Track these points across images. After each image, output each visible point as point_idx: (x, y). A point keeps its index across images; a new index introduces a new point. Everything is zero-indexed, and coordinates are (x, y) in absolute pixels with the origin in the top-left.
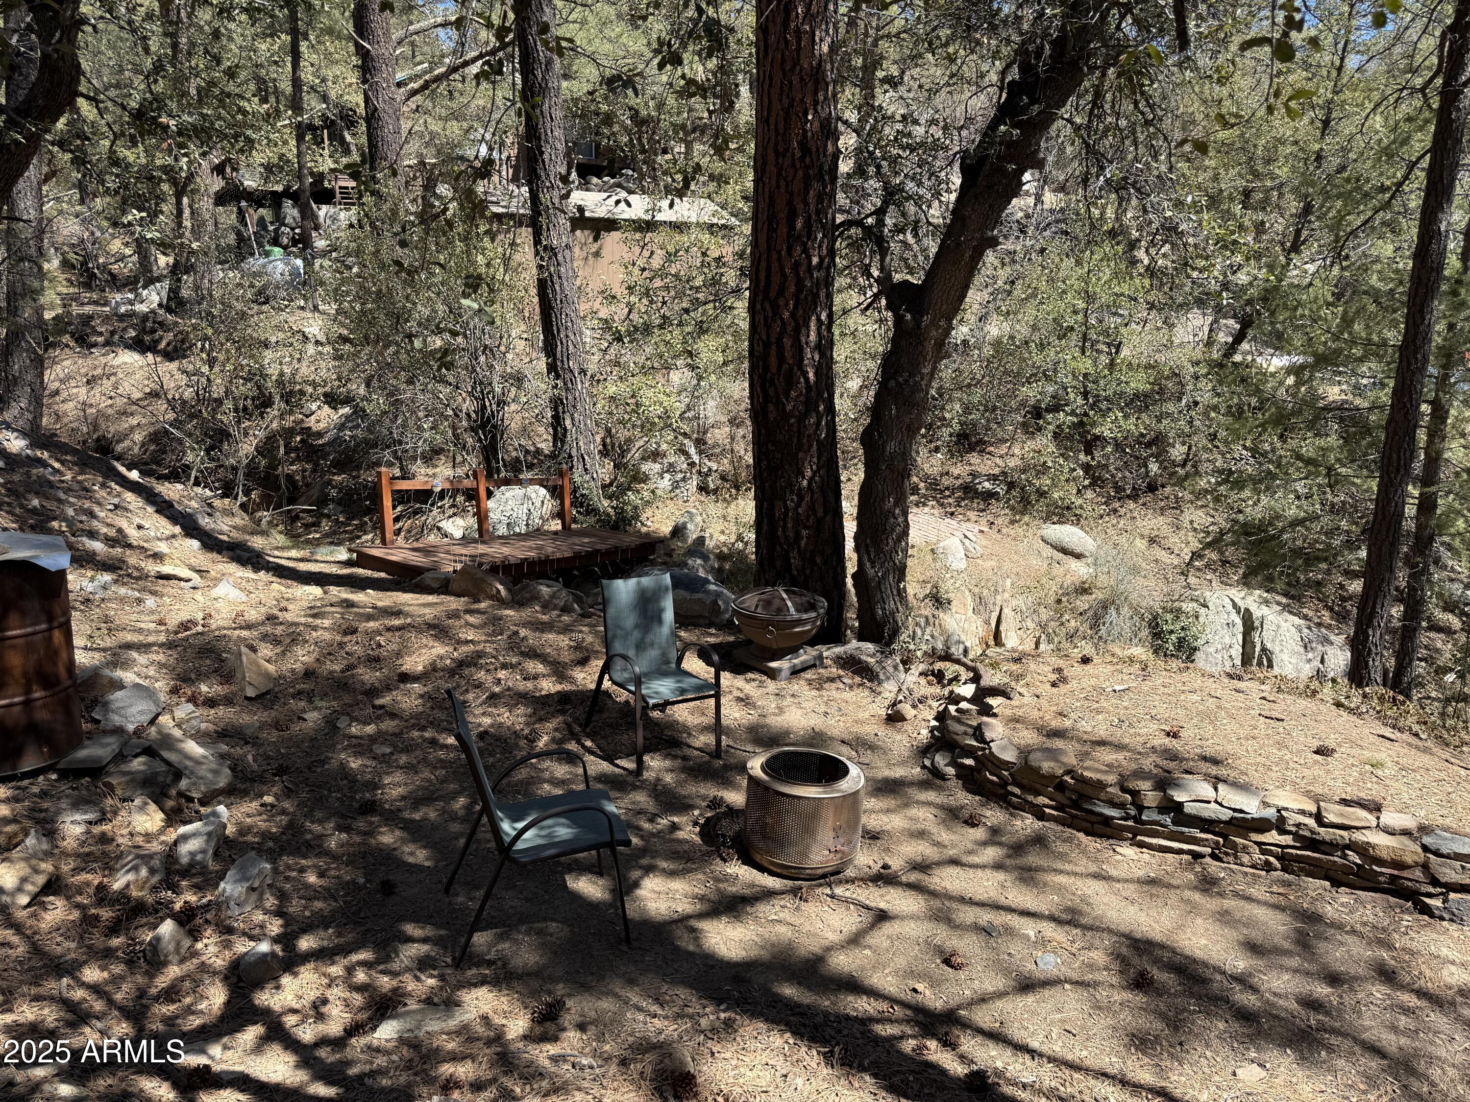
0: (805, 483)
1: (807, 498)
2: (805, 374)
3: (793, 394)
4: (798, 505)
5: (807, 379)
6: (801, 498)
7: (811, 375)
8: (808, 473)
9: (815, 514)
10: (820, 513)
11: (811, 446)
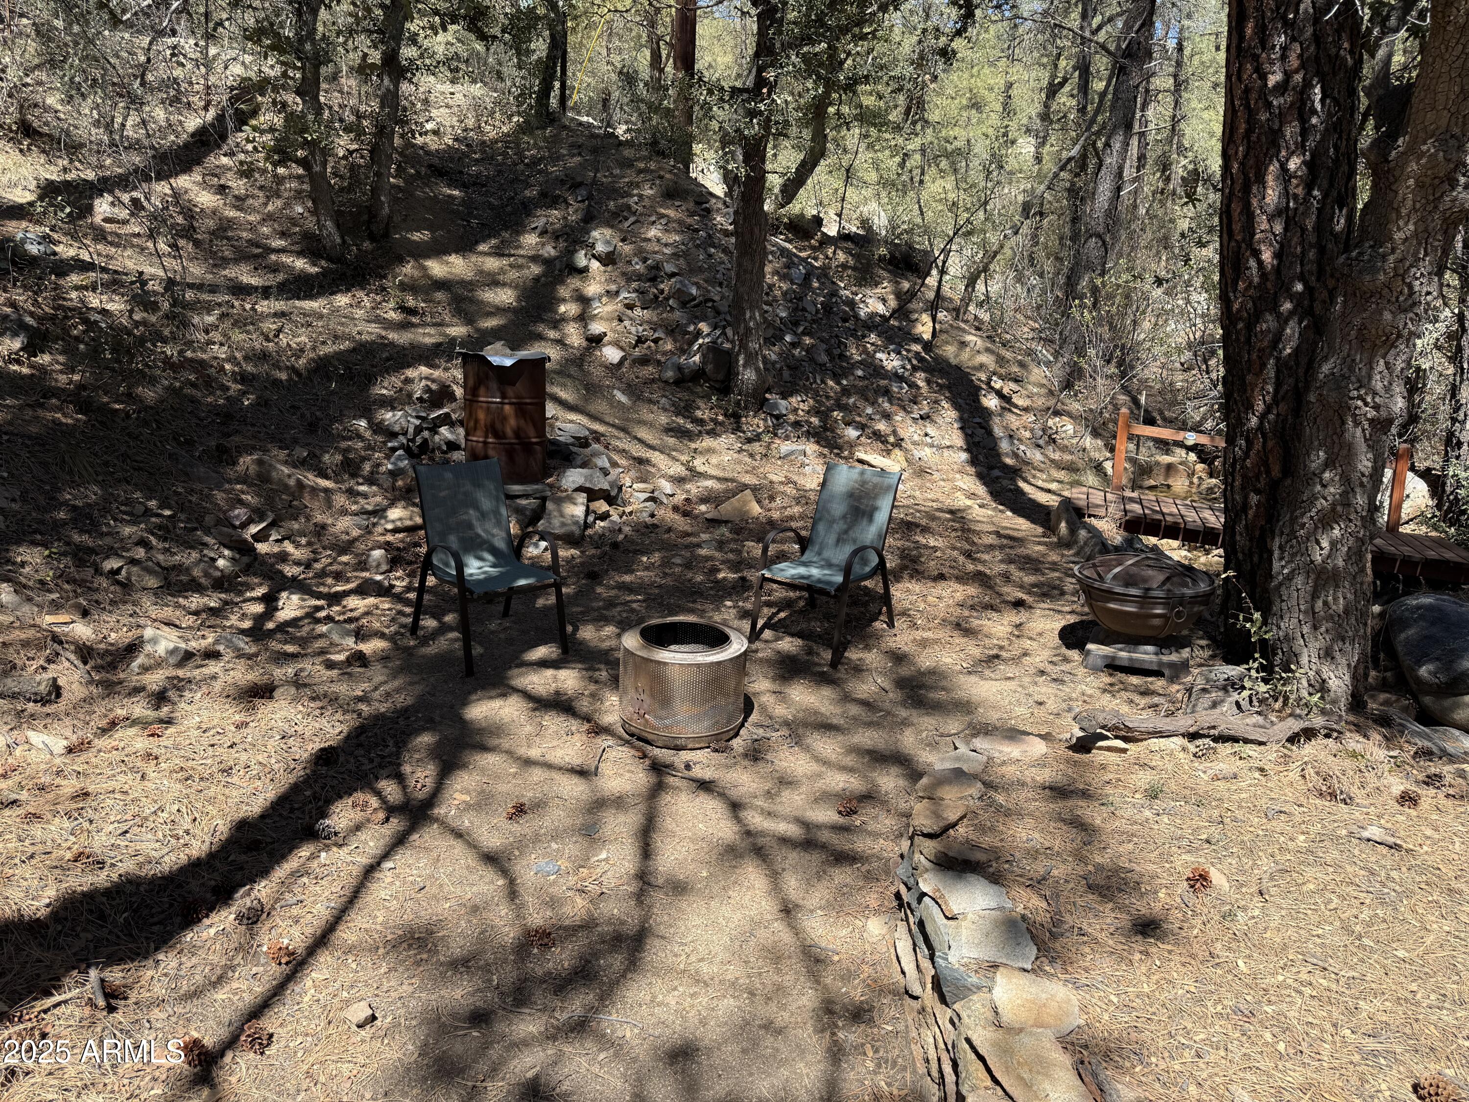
0: (1254, 421)
1: (1258, 445)
2: (1256, 254)
3: (1241, 285)
4: (1247, 454)
5: (1260, 263)
6: (1249, 442)
7: (1267, 256)
8: (1260, 406)
9: (1268, 472)
10: (1276, 472)
11: (1263, 365)
